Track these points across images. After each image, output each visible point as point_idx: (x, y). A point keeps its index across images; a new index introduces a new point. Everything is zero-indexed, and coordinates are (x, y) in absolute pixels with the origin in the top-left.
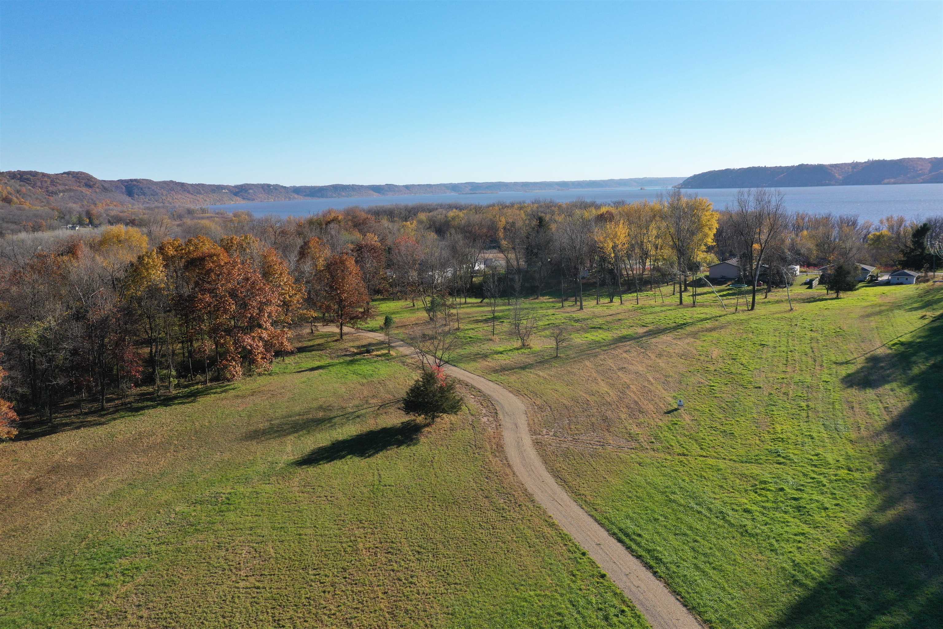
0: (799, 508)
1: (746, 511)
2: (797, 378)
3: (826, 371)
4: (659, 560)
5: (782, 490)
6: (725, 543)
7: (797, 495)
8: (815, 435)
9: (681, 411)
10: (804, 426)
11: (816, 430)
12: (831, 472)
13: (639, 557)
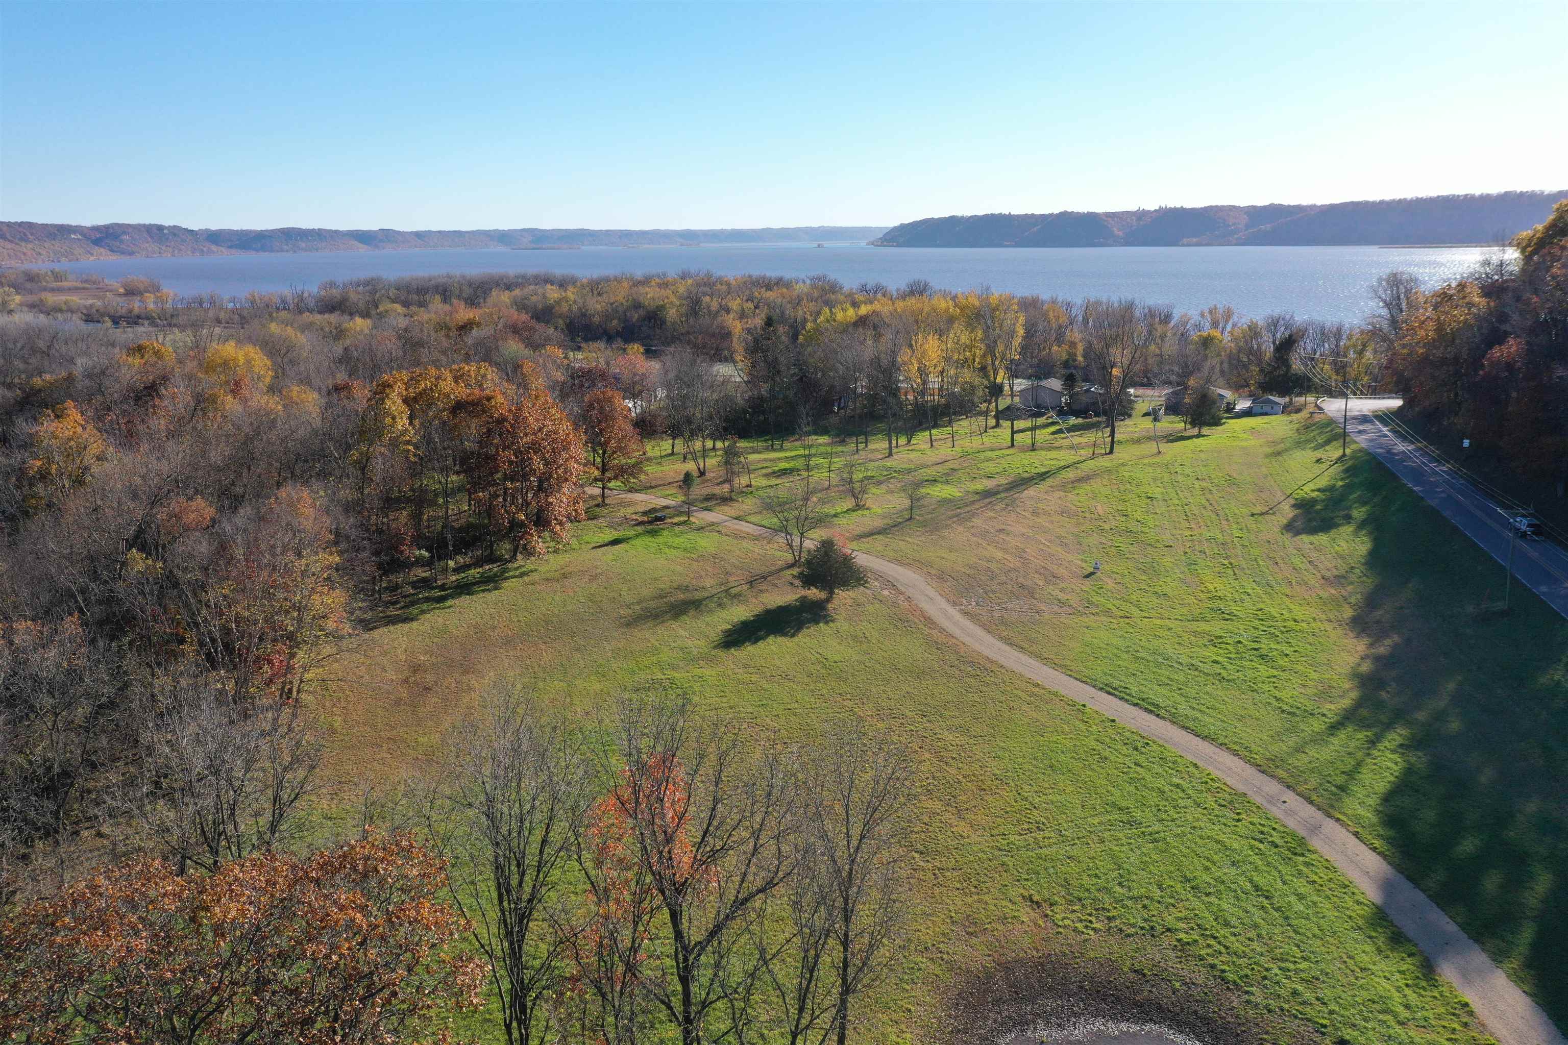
0: (1261, 657)
1: (1215, 662)
2: (1207, 535)
3: (1235, 526)
4: (1157, 706)
5: (1240, 642)
6: (1208, 688)
7: (1256, 646)
8: (1249, 591)
9: (1099, 574)
10: (1236, 584)
11: (1249, 586)
12: (1279, 624)
13: (1136, 705)
